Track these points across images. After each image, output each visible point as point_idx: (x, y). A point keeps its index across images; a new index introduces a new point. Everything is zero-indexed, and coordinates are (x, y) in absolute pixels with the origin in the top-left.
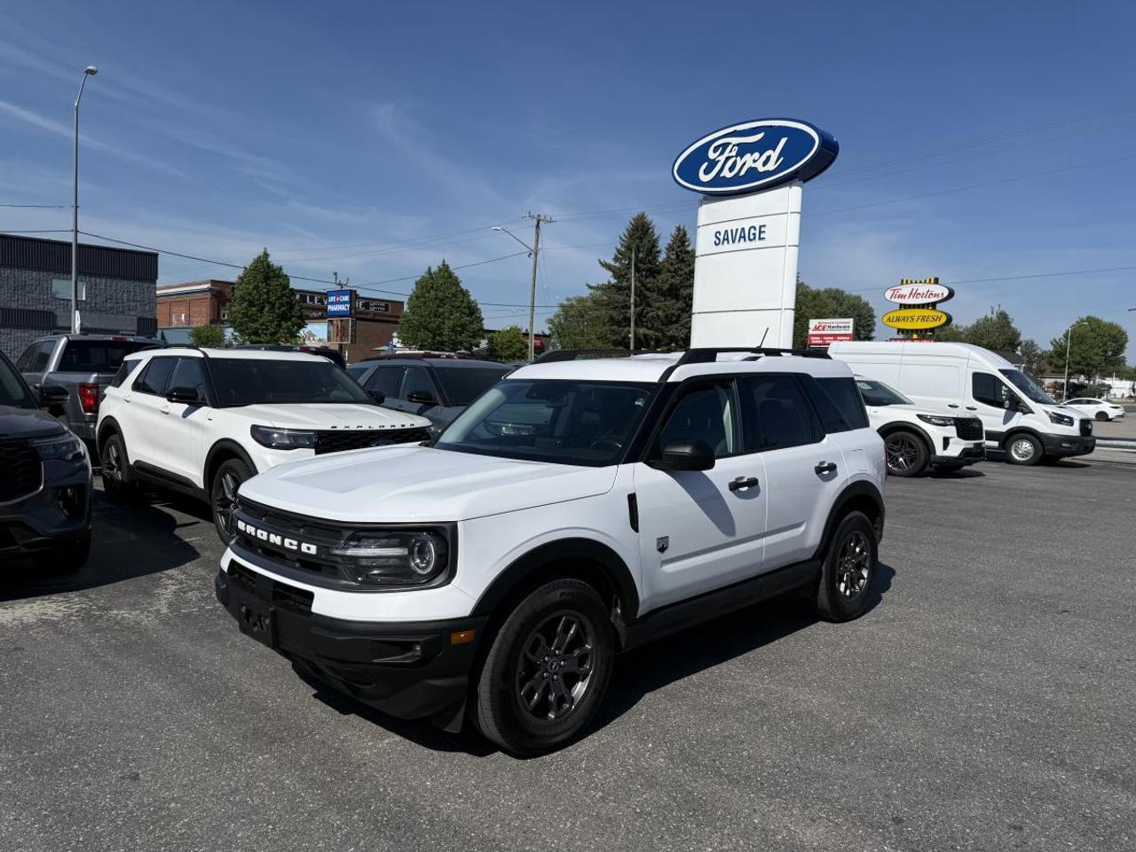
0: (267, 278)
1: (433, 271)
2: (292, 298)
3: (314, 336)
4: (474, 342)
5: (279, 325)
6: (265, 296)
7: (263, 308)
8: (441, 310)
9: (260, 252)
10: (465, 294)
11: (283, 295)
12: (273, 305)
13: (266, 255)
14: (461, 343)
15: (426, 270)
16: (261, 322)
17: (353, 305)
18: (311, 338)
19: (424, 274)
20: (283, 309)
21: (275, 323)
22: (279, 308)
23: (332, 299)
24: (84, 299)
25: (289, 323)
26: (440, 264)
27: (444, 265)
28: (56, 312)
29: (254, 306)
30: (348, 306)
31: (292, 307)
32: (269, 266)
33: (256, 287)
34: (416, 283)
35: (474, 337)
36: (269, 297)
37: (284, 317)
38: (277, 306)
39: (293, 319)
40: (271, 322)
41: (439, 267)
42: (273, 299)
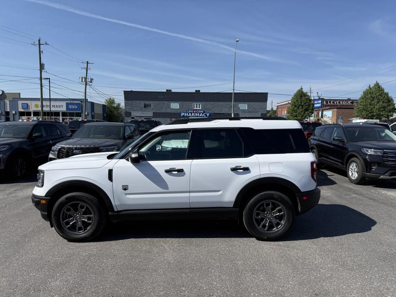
0: (301, 97)
1: (371, 87)
2: (310, 103)
3: (326, 116)
4: (390, 114)
5: (304, 113)
6: (300, 103)
7: (299, 108)
8: (373, 102)
9: (300, 88)
10: (387, 94)
11: (307, 102)
12: (303, 106)
13: (302, 89)
14: (382, 115)
15: (368, 86)
16: (298, 112)
17: (323, 104)
18: (325, 117)
19: (367, 88)
20: (306, 107)
21: (303, 112)
22: (305, 107)
23: (316, 102)
24: (247, 109)
25: (308, 112)
26: (375, 82)
27: (377, 83)
28: (239, 113)
29: (296, 107)
30: (321, 104)
31: (310, 106)
32: (302, 92)
33: (297, 100)
34: (363, 92)
35: (390, 112)
36: (301, 103)
37: (307, 110)
38: (304, 106)
39: (310, 110)
40: (302, 112)
41: (375, 84)
42: (303, 104)
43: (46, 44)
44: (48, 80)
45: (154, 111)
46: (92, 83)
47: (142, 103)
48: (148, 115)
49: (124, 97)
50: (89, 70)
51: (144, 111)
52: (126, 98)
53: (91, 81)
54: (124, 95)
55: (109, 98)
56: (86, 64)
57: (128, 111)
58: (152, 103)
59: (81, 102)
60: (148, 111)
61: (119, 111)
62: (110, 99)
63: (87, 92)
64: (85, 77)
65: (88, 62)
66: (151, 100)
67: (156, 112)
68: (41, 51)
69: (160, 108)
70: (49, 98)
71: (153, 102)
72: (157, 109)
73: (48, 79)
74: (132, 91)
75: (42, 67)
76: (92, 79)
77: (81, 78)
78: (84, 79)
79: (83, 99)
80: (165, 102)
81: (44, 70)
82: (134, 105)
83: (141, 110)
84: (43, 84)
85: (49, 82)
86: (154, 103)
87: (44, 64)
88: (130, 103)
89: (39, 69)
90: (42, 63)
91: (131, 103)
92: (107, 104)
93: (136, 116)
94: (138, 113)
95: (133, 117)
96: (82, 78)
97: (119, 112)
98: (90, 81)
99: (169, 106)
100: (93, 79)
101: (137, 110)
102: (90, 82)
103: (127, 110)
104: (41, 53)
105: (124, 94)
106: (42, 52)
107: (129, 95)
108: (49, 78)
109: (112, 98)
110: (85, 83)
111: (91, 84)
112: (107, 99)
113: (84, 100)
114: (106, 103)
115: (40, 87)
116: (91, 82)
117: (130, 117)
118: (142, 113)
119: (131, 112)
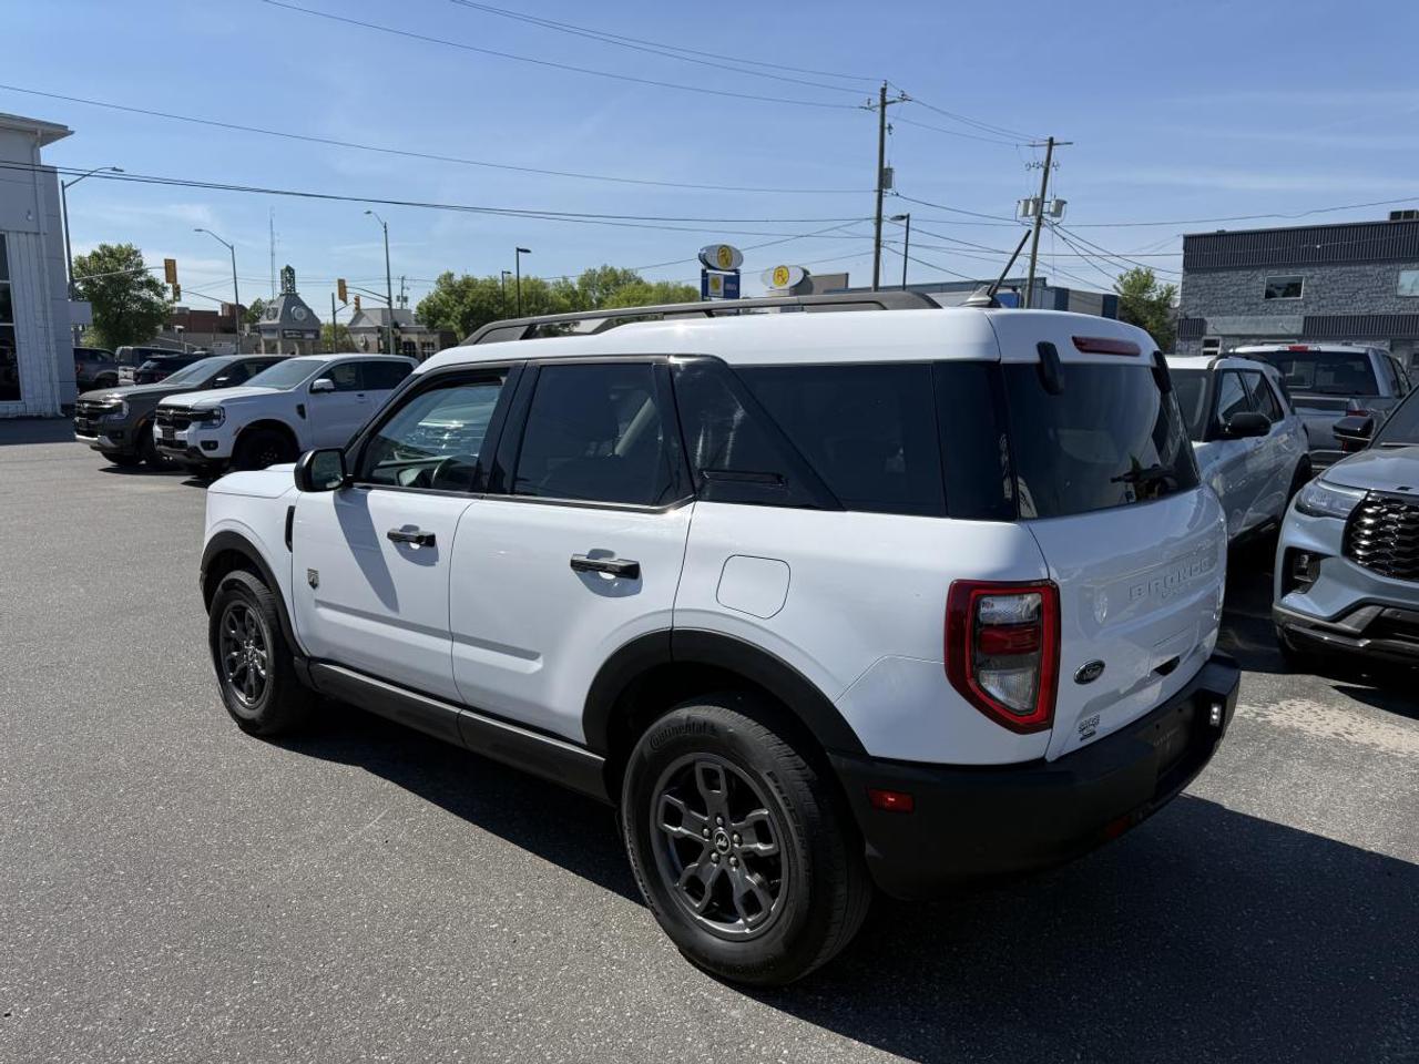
43: (904, 98)
44: (904, 222)
45: (1311, 311)
46: (1059, 216)
47: (1262, 279)
48: (1282, 327)
49: (1182, 257)
50: (1052, 170)
51: (1265, 312)
52: (1190, 266)
53: (1056, 210)
54: (1182, 252)
55: (1133, 267)
56: (1046, 149)
57: (1191, 314)
58: (1308, 277)
59: (1014, 289)
60: (1281, 313)
61: (1167, 316)
62: (1138, 272)
63: (1038, 252)
64: (1039, 196)
65: (1051, 140)
66: (1302, 265)
67: (1321, 313)
68: (887, 126)
69: (1341, 298)
70: (901, 284)
71: (1309, 274)
72: (1324, 302)
73: (902, 218)
74: (1221, 235)
75: (885, 178)
76: (1061, 204)
77: (1022, 203)
78: (1031, 203)
79: (1025, 280)
80: (1368, 268)
81: (890, 191)
82: (1223, 289)
83: (1251, 308)
84: (882, 238)
85: (905, 229)
86: (1312, 277)
87: (891, 170)
88: (1204, 282)
89: (876, 186)
90: (886, 166)
91: (1210, 282)
92: (1121, 289)
93: (1224, 336)
94: (1234, 323)
95: (1214, 341)
96: (1027, 202)
97: (1167, 320)
98: (1052, 210)
99: (1390, 286)
100: (1065, 202)
101: (1233, 311)
102: (1053, 215)
103: (1189, 313)
104: (886, 131)
105: (1185, 248)
106: (890, 127)
107: (1204, 253)
108: (908, 216)
109: (1143, 270)
110: (1035, 221)
111: (1056, 220)
112: (1123, 272)
113: (1028, 282)
114: (1119, 291)
115: (873, 249)
116: (1057, 213)
117: (1199, 339)
118: (1251, 322)
119: (1207, 319)
